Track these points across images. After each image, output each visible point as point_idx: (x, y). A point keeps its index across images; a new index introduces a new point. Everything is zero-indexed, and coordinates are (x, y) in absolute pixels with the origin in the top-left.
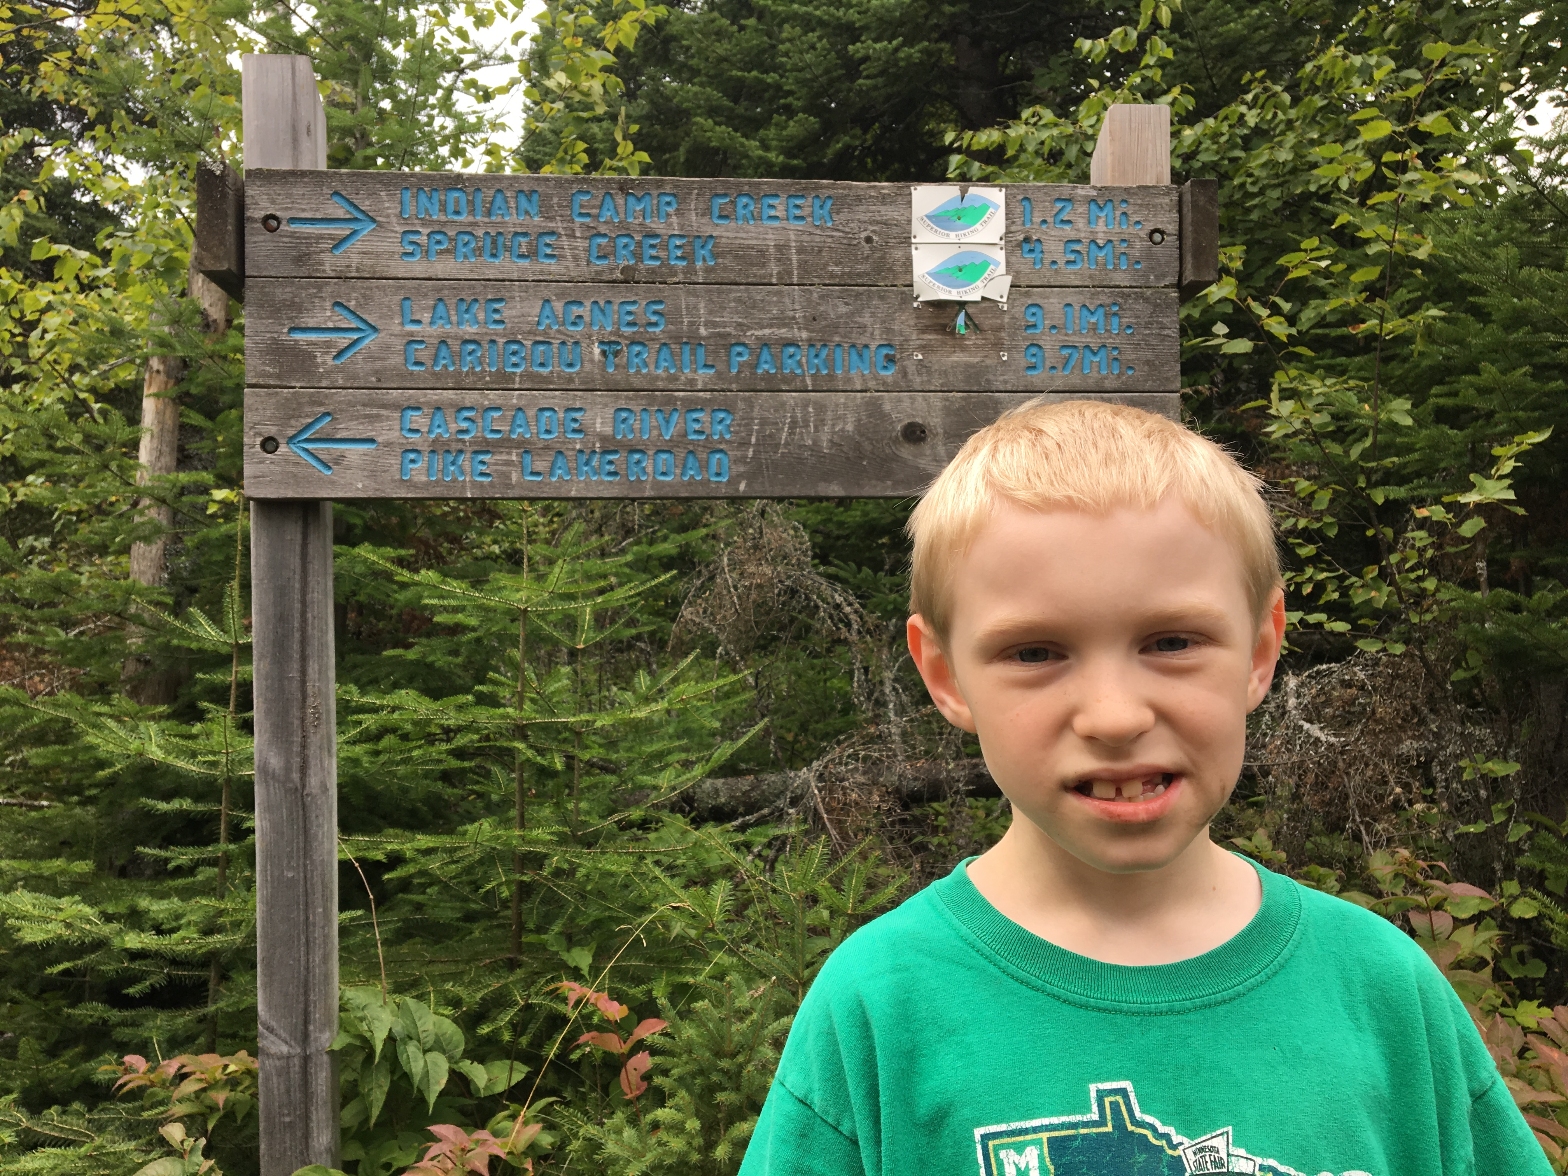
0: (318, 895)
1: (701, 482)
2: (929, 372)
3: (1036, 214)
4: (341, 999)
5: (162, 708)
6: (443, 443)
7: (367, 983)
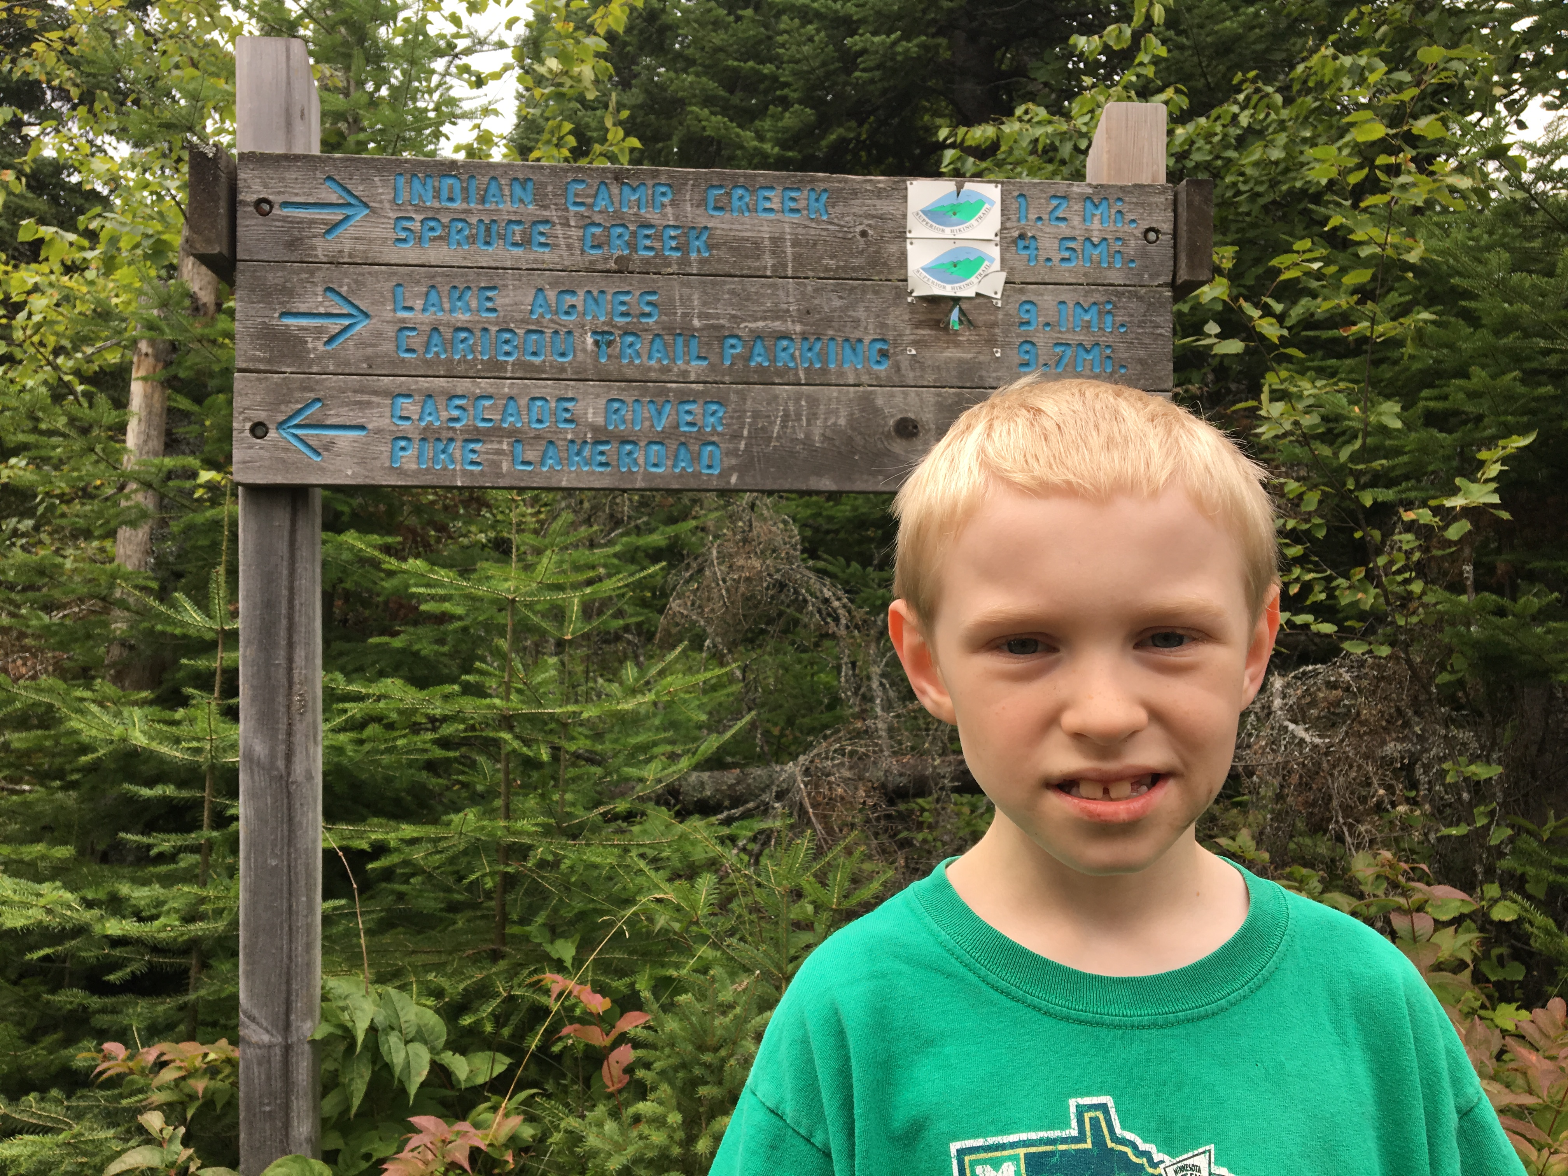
0: (302, 883)
1: (692, 474)
2: (923, 368)
3: (1031, 210)
4: (323, 988)
5: (146, 694)
6: (435, 431)
7: (349, 973)
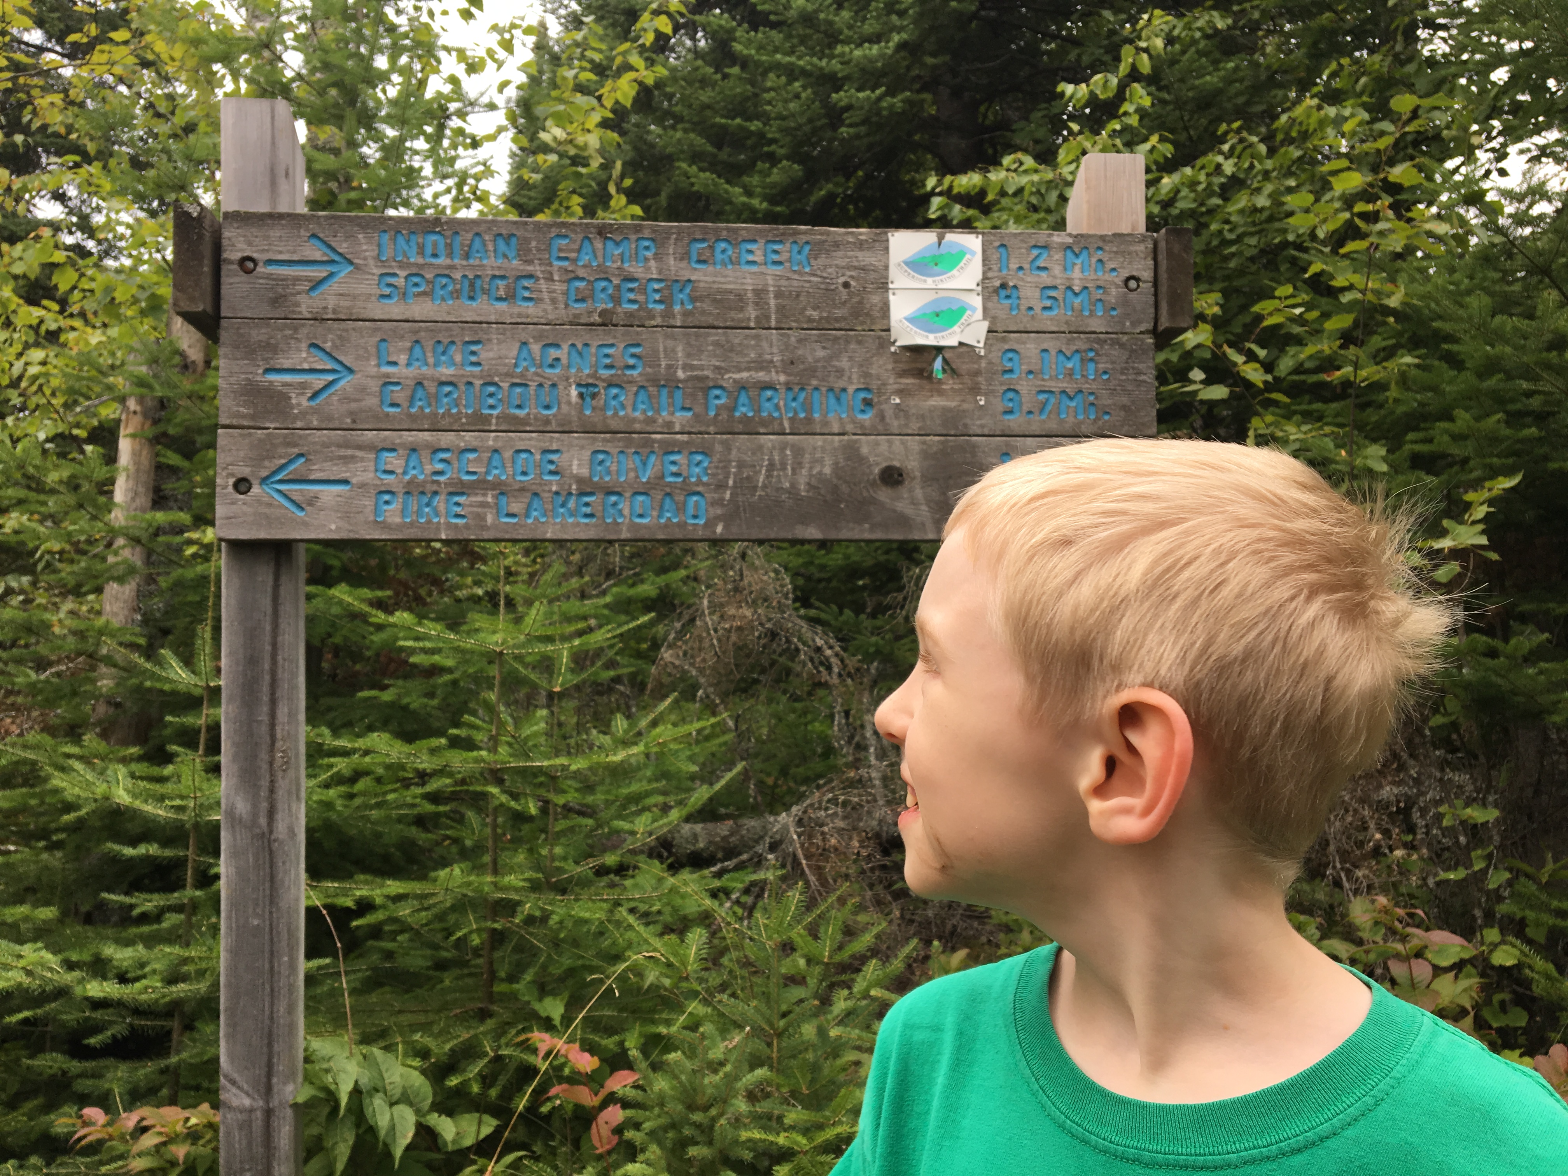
0: (284, 944)
1: (678, 525)
2: (907, 416)
3: (1013, 260)
4: (306, 1050)
5: (134, 750)
6: (418, 485)
7: (333, 1033)
